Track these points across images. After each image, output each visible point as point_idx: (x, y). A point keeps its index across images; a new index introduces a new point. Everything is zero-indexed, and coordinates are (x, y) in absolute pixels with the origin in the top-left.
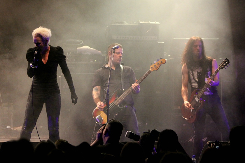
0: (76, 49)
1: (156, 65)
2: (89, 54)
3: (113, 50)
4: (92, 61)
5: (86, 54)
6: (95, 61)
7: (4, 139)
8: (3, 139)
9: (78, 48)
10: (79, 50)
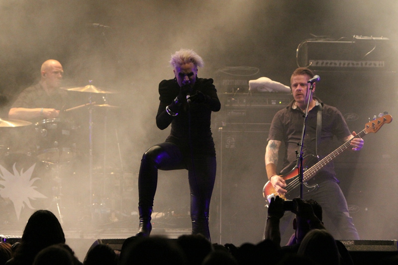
0: (248, 83)
1: (376, 123)
2: (270, 90)
3: (310, 84)
4: (275, 103)
5: (264, 90)
6: (280, 103)
7: (127, 233)
8: (125, 233)
9: (251, 81)
10: (252, 84)
